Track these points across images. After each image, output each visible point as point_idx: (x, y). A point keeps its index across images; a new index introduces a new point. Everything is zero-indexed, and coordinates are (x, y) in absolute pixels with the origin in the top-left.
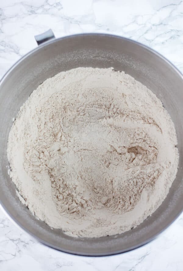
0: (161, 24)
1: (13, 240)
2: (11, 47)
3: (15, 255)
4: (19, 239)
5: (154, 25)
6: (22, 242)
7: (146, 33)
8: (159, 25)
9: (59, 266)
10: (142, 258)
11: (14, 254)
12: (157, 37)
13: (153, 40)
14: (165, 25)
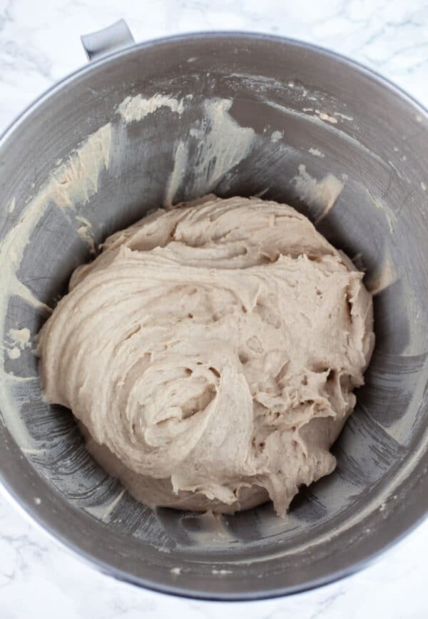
0: (409, 22)
1: (9, 539)
2: (31, 59)
3: (12, 577)
4: (25, 537)
5: (389, 24)
6: (32, 544)
7: (368, 43)
8: (403, 24)
9: (120, 608)
10: (326, 601)
11: (10, 573)
12: (397, 53)
13: (384, 62)
14: (417, 25)
